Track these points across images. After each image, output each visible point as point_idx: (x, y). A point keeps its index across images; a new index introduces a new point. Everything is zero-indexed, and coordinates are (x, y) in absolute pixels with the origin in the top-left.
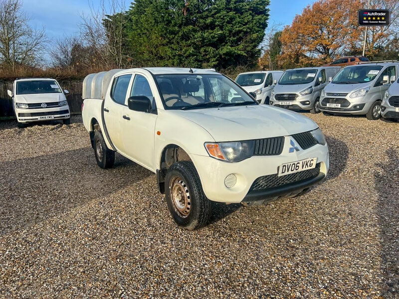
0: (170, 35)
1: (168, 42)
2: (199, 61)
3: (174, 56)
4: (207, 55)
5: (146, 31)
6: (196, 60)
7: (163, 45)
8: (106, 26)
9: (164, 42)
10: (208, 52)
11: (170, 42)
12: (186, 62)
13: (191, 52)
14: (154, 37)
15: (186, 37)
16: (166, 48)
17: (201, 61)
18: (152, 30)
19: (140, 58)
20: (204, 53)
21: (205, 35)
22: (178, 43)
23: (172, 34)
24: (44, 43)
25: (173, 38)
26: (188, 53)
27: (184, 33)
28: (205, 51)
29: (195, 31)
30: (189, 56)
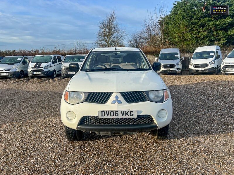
0: (191, 25)
1: (190, 30)
2: (211, 41)
3: (193, 38)
4: (218, 36)
5: (177, 24)
6: (209, 40)
7: (187, 32)
8: (160, 24)
9: (188, 30)
10: (219, 34)
11: (192, 30)
12: (201, 42)
13: (205, 35)
14: (181, 27)
15: (203, 26)
16: (189, 34)
17: (213, 41)
18: (181, 23)
19: (174, 41)
20: (216, 35)
21: (217, 23)
22: (197, 30)
23: (193, 25)
24: (125, 36)
25: (194, 27)
26: (202, 36)
27: (201, 23)
28: (217, 33)
29: (210, 21)
30: (204, 38)
